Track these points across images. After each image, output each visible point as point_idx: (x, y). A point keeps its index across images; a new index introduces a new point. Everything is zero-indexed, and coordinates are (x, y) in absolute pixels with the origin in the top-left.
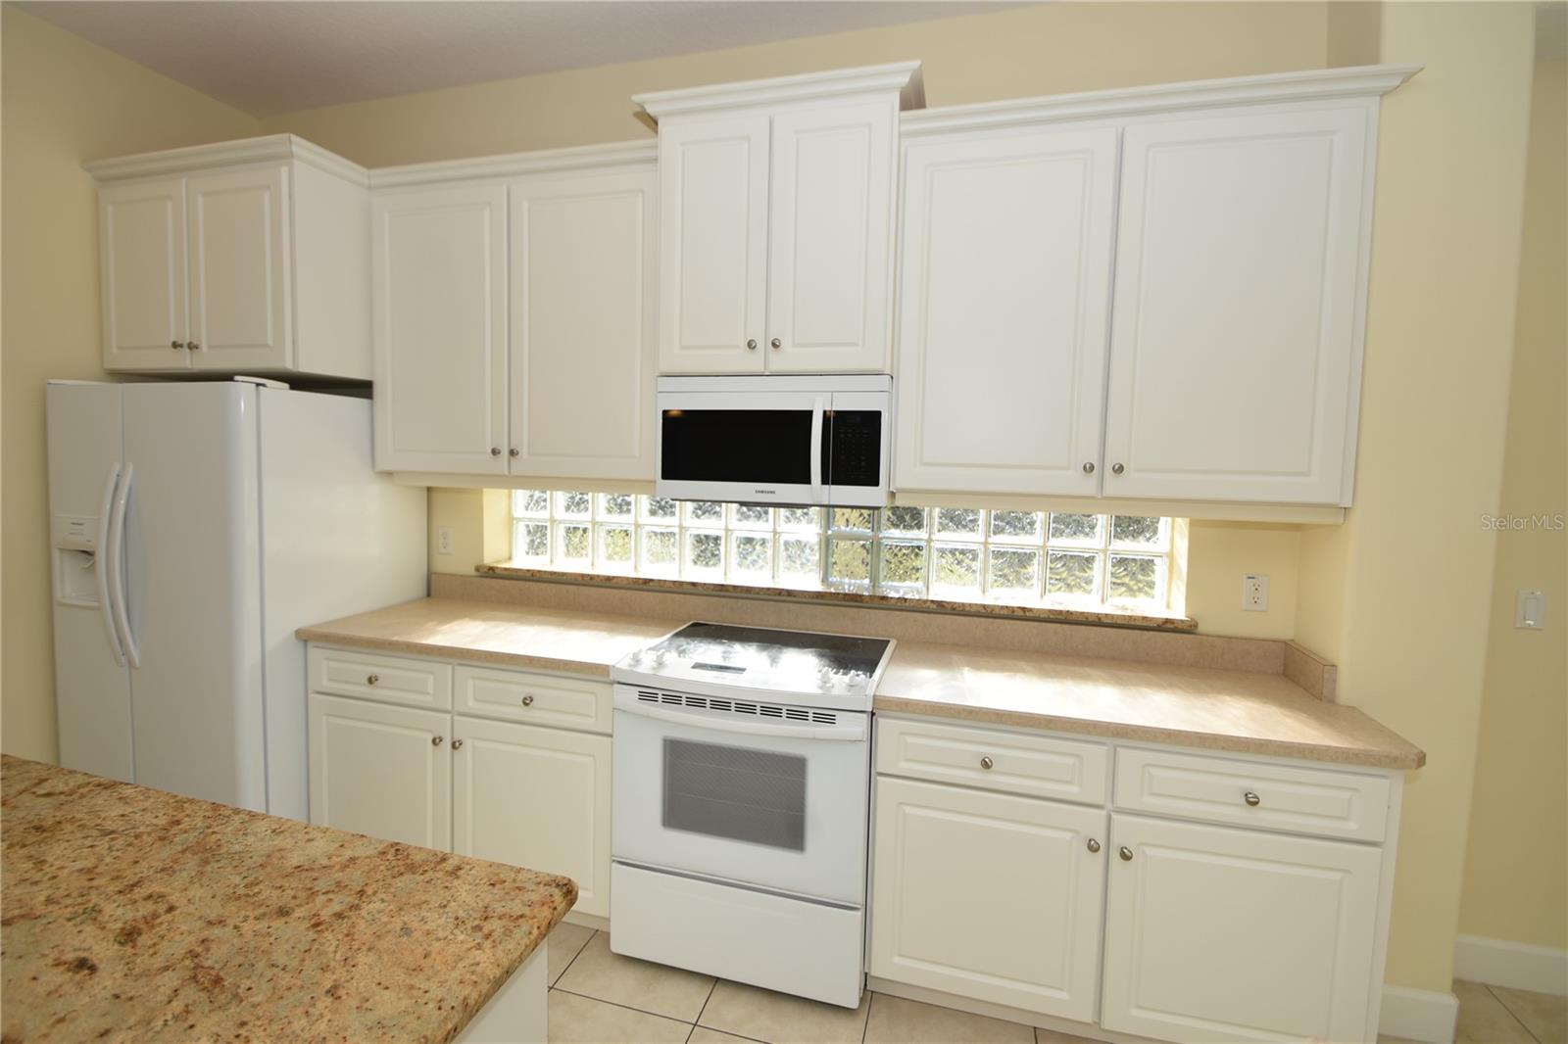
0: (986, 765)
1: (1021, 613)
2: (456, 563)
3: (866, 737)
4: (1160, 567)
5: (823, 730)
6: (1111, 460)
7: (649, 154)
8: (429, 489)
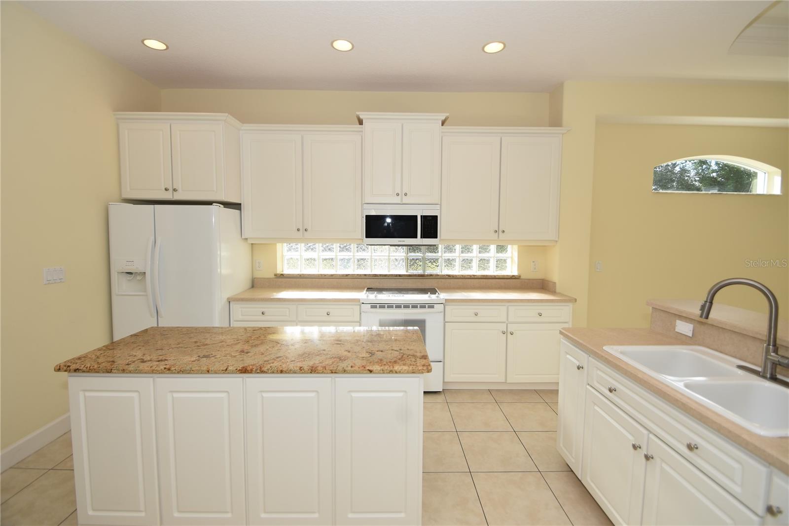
0: (476, 315)
1: (473, 277)
2: (265, 273)
3: (443, 311)
4: (509, 261)
5: (431, 310)
6: (501, 229)
7: (360, 130)
8: (252, 244)
